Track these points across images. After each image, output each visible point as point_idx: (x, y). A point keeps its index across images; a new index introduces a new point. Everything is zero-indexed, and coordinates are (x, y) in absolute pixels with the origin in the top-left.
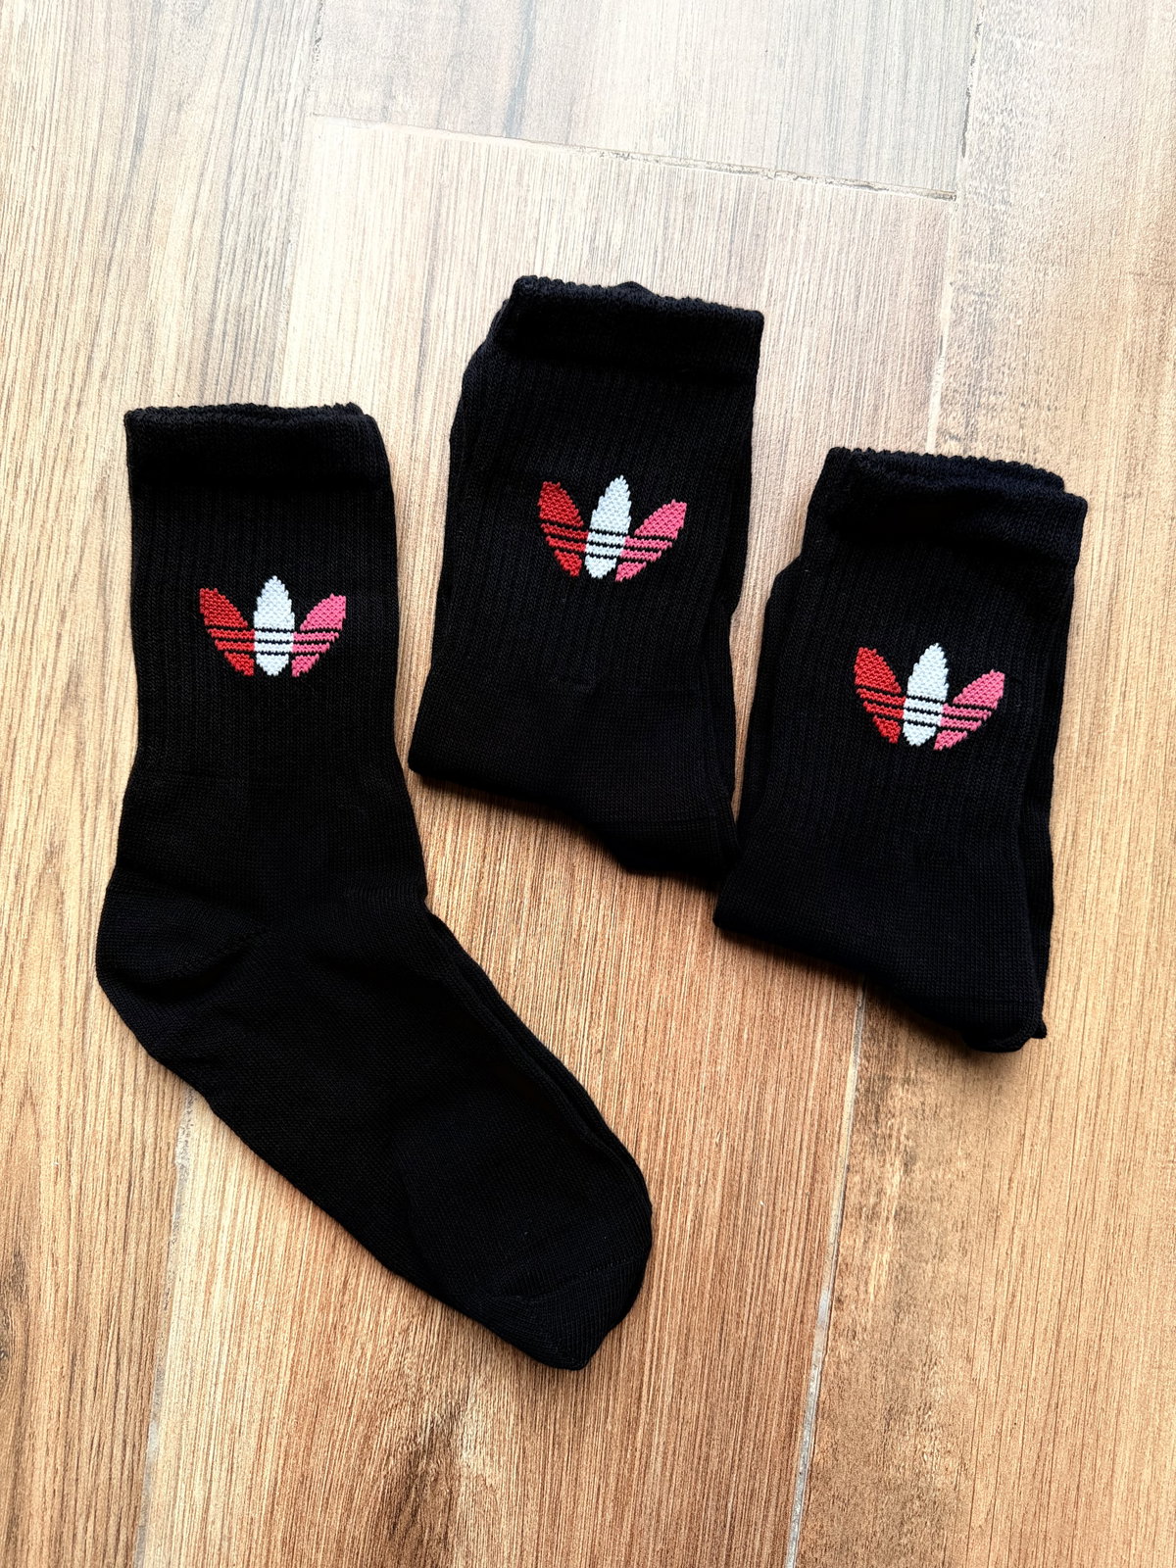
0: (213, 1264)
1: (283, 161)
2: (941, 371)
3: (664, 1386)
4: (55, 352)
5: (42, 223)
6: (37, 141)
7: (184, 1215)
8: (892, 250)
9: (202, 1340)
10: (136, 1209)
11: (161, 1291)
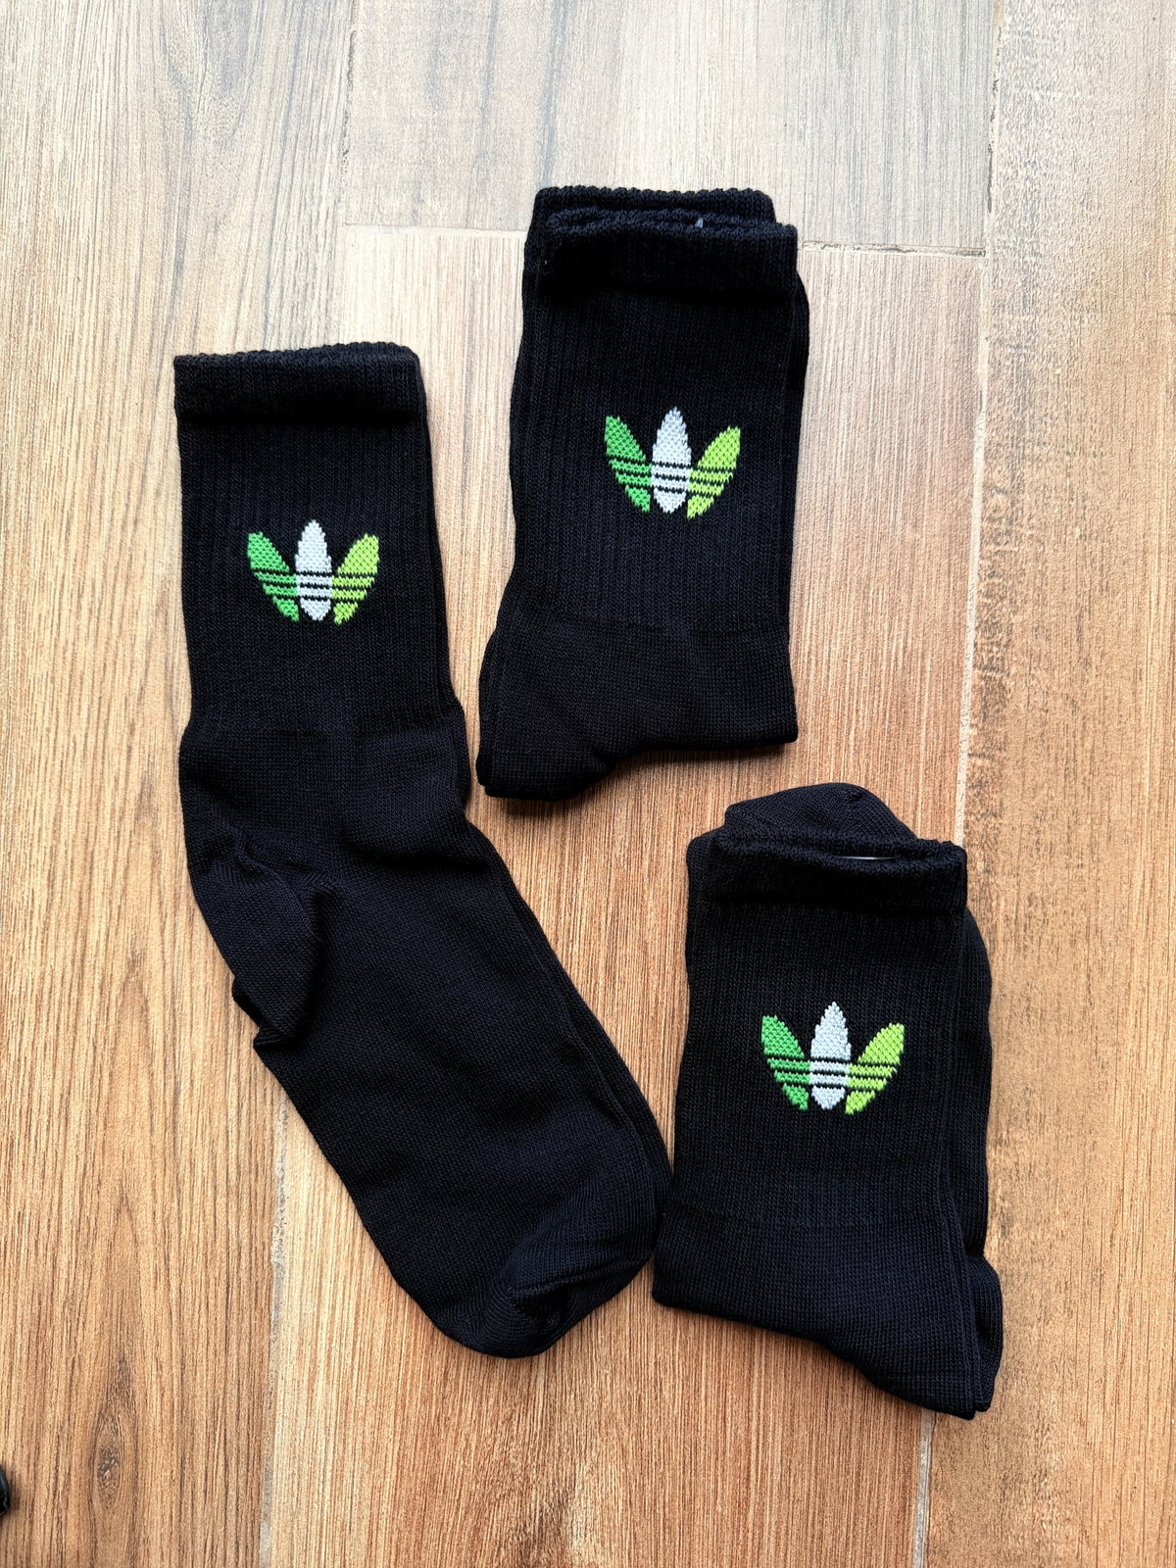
0: (314, 1361)
1: (318, 271)
2: (983, 426)
3: (773, 1465)
4: (110, 474)
5: (91, 350)
6: (82, 272)
7: (283, 1314)
8: (924, 311)
9: (307, 1438)
10: (235, 1310)
11: (265, 1391)
